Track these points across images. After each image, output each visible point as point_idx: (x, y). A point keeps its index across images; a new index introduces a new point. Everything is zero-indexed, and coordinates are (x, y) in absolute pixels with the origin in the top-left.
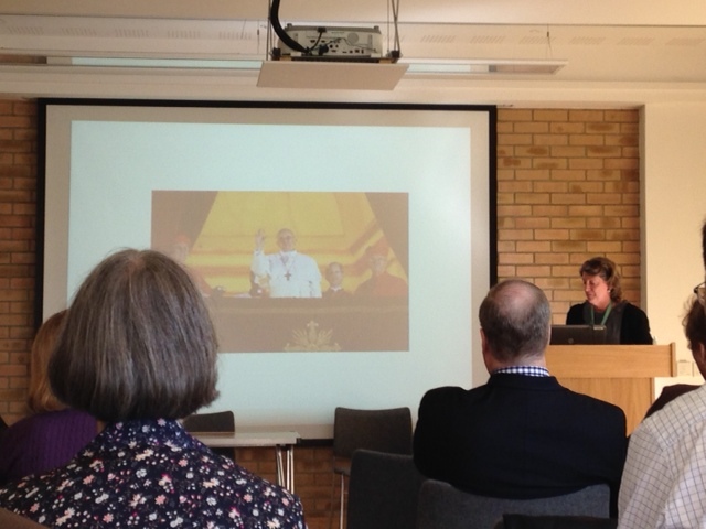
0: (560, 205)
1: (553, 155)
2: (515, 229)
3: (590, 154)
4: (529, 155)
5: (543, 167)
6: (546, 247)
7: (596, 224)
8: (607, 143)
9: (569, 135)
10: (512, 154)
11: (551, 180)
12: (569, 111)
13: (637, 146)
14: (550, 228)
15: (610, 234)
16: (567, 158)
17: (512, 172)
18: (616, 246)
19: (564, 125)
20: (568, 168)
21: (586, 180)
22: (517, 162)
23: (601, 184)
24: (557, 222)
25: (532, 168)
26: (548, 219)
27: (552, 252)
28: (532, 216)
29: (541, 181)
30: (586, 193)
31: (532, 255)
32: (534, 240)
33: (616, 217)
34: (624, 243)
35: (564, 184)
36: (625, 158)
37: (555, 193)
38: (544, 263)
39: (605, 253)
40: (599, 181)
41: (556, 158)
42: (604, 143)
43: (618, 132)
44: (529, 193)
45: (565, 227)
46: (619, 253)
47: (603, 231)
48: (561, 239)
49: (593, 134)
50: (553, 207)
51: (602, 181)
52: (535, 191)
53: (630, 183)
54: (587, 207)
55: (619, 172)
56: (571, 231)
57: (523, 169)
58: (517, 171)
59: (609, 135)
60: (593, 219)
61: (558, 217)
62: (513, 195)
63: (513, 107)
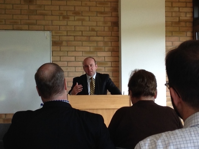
0: (86, 36)
2: (67, 46)
4: (73, 15)
5: (78, 20)
6: (80, 54)
7: (101, 44)
9: (90, 7)
10: (66, 14)
11: (82, 26)
13: (118, 12)
14: (82, 46)
15: (107, 48)
16: (89, 16)
17: (66, 22)
18: (109, 54)
19: (88, 2)
20: (89, 21)
21: (97, 26)
22: (68, 18)
24: (85, 43)
25: (74, 20)
26: (81, 42)
27: (83, 56)
28: (74, 40)
29: (78, 26)
30: (97, 31)
31: (74, 57)
32: (75, 51)
33: (109, 41)
34: (112, 52)
35: (88, 27)
36: (113, 17)
37: (84, 31)
38: (80, 61)
39: (105, 57)
40: (102, 26)
41: (84, 16)
42: (104, 10)
43: (110, 6)
44: (73, 31)
45: (88, 46)
46: (110, 56)
47: (104, 47)
48: (87, 50)
49: (100, 7)
50: (83, 37)
51: (103, 26)
52: (76, 30)
53: (115, 28)
54: (97, 37)
55: (110, 23)
56: (90, 47)
57: (71, 21)
58: (68, 21)
59: (106, 7)
60: (100, 42)
61: (85, 41)
62: (66, 32)
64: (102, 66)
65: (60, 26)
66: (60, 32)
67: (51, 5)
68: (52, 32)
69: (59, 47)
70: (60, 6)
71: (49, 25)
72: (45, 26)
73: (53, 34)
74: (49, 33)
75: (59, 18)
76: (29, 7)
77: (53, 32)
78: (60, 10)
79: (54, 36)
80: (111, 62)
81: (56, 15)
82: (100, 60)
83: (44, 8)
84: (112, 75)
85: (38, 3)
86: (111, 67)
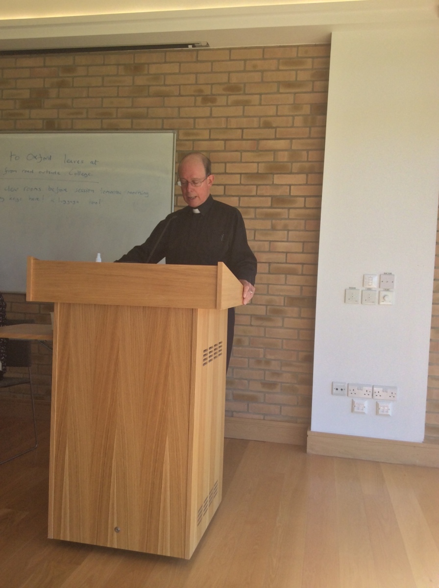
0: (251, 140)
1: (247, 92)
3: (281, 90)
4: (225, 92)
5: (237, 103)
6: (236, 179)
7: (283, 157)
8: (299, 79)
9: (263, 71)
10: (209, 93)
11: (244, 116)
12: (264, 48)
13: (327, 80)
14: (241, 162)
15: (296, 167)
16: (260, 94)
17: (209, 108)
18: (302, 178)
19: (259, 62)
20: (260, 105)
21: (277, 116)
22: (213, 100)
23: (291, 118)
24: (247, 156)
25: (227, 106)
26: (239, 154)
27: (241, 184)
28: (225, 151)
29: (235, 117)
30: (276, 128)
31: (223, 187)
32: (226, 173)
33: (303, 150)
34: (310, 175)
35: (255, 119)
36: (316, 92)
37: (247, 128)
38: (233, 194)
39: (290, 185)
40: (289, 116)
41: (250, 94)
42: (296, 78)
43: (310, 67)
44: (222, 128)
45: (254, 161)
46: (304, 185)
47: (290, 164)
48: (250, 172)
49: (286, 70)
50: (244, 142)
51: (292, 116)
52: (228, 127)
53: (319, 117)
54: (277, 141)
55: (309, 106)
56: (260, 164)
57: (219, 106)
58: (213, 108)
59: (301, 70)
60: (280, 153)
61: (248, 151)
62: (208, 131)
63: (211, 47)
64: (286, 206)
65: (195, 118)
66: (195, 131)
67: (180, 73)
68: (178, 132)
70: (198, 75)
71: (173, 118)
72: (165, 120)
73: (181, 137)
74: (172, 134)
75: (195, 100)
76: (133, 79)
77: (181, 132)
78: (196, 84)
79: (181, 140)
80: (305, 197)
81: (188, 96)
82: (278, 192)
83: (165, 81)
84: (305, 227)
85: (153, 69)
86: (305, 208)
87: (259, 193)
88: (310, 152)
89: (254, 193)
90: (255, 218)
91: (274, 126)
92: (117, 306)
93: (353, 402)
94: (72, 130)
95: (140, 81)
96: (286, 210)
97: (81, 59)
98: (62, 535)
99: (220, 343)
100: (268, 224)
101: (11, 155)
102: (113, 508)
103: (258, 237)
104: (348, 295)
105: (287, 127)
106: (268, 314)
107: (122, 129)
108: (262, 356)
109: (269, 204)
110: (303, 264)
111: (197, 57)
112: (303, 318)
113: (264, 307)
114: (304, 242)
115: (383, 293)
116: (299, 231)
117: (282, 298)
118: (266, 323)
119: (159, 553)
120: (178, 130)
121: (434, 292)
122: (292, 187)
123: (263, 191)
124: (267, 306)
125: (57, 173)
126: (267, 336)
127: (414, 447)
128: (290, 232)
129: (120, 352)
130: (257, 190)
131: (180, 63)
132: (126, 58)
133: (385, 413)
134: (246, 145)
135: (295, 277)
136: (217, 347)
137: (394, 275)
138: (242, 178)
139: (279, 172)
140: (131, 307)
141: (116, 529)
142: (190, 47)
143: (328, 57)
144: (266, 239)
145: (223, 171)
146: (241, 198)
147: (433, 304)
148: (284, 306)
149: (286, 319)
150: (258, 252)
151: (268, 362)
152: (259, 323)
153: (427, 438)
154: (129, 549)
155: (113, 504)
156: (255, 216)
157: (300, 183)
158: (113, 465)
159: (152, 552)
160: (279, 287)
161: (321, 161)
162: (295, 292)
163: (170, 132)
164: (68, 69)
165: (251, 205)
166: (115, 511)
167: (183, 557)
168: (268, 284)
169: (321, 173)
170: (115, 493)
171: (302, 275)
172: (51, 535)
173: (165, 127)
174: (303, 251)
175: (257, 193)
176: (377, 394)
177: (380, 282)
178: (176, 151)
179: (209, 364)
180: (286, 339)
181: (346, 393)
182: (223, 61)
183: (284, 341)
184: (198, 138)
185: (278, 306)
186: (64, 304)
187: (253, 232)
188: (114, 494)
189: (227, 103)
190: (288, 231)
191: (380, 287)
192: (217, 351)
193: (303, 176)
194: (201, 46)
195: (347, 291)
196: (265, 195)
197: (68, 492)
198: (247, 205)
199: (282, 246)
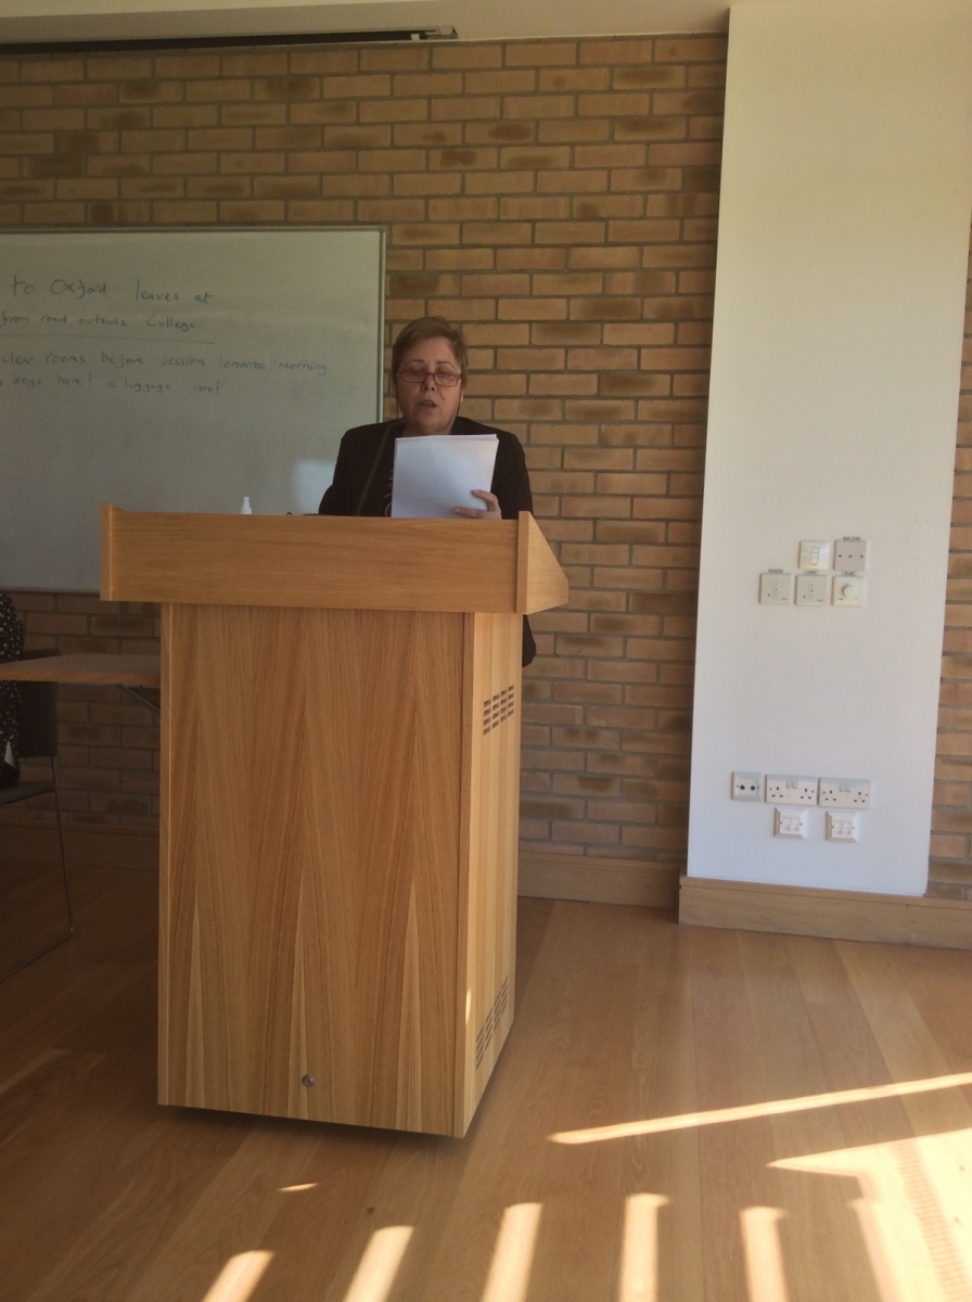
0: (553, 246)
1: (541, 139)
2: (459, 297)
3: (618, 136)
4: (493, 140)
5: (519, 165)
6: (521, 335)
7: (624, 285)
8: (656, 111)
9: (576, 94)
10: (458, 141)
11: (536, 194)
12: (579, 42)
13: (721, 114)
14: (531, 296)
15: (651, 306)
16: (572, 145)
17: (459, 176)
18: (663, 332)
19: (568, 73)
20: (572, 168)
21: (609, 192)
22: (467, 158)
23: (639, 198)
24: (544, 283)
25: (499, 170)
26: (527, 276)
27: (531, 346)
28: (494, 271)
29: (517, 195)
30: (606, 220)
31: (491, 352)
32: (497, 321)
33: (669, 270)
34: (681, 325)
35: (562, 200)
36: (694, 141)
37: (543, 221)
38: (515, 368)
39: (639, 348)
40: (635, 193)
41: (549, 145)
42: (651, 109)
43: (682, 84)
44: (489, 221)
45: (560, 293)
46: (669, 346)
47: (638, 300)
48: (553, 318)
49: (629, 92)
50: (537, 251)
51: (643, 193)
52: (502, 218)
53: (702, 197)
54: (608, 249)
55: (678, 173)
56: (572, 301)
57: (479, 171)
58: (467, 175)
59: (662, 91)
60: (618, 276)
61: (546, 272)
62: (458, 226)
63: (462, 39)
64: (630, 394)
65: (427, 198)
66: (428, 227)
67: (392, 97)
68: (391, 230)
69: (422, 302)
70: (433, 101)
71: (378, 198)
72: (360, 203)
73: (396, 241)
74: (377, 234)
75: (428, 158)
76: (288, 111)
77: (396, 229)
78: (430, 120)
79: (398, 247)
80: (672, 373)
81: (411, 147)
82: (613, 363)
83: (358, 114)
84: (673, 438)
85: (333, 88)
86: (671, 397)
87: (570, 365)
88: (682, 274)
89: (560, 365)
90: (564, 421)
91: (604, 214)
92: (300, 609)
93: (776, 815)
94: (152, 224)
95: (304, 114)
96: (630, 403)
97: (169, 65)
98: (187, 1096)
99: (511, 688)
100: (590, 434)
101: (16, 284)
102: (298, 1034)
103: (570, 462)
104: (766, 586)
105: (631, 218)
106: (592, 630)
107: (262, 223)
108: (578, 721)
109: (594, 390)
110: (667, 521)
111: (430, 61)
112: (668, 638)
113: (585, 615)
114: (669, 473)
115: (840, 582)
116: (660, 448)
117: (623, 596)
118: (587, 651)
119: (398, 1128)
120: (390, 224)
121: (949, 577)
122: (643, 351)
123: (580, 360)
124: (589, 613)
125: (120, 323)
126: (590, 677)
127: (907, 905)
128: (640, 452)
129: (307, 708)
130: (566, 358)
131: (393, 74)
132: (271, 63)
133: (844, 836)
134: (540, 257)
135: (651, 549)
136: (506, 696)
137: (865, 542)
138: (533, 331)
139: (615, 318)
140: (328, 609)
141: (306, 1079)
142: (415, 38)
143: (723, 62)
144: (588, 468)
145: (492, 317)
146: (533, 376)
147: (948, 602)
148: (627, 612)
149: (631, 642)
150: (571, 495)
151: (592, 734)
152: (572, 650)
153: (933, 889)
154: (335, 1121)
155: (299, 1027)
156: (564, 416)
157: (662, 343)
158: (297, 944)
159: (383, 1125)
160: (614, 572)
161: (709, 294)
162: (649, 581)
163: (372, 230)
164: (140, 88)
165: (553, 393)
166: (304, 1043)
167: (450, 1134)
168: (593, 566)
169: (707, 320)
170: (303, 1005)
171: (666, 544)
172: (165, 1098)
173: (360, 219)
174: (668, 492)
175: (566, 367)
176: (828, 795)
177: (836, 556)
178: (387, 272)
179: (492, 730)
180: (629, 683)
181: (761, 794)
182: (489, 70)
183: (628, 687)
184: (435, 242)
185: (613, 612)
186: (182, 605)
187: (558, 451)
188: (300, 1007)
189: (499, 163)
190: (636, 448)
191: (834, 569)
192: (506, 704)
193: (670, 327)
194: (439, 36)
195: (764, 577)
196: (584, 368)
197: (200, 1006)
198: (543, 393)
199: (620, 482)
